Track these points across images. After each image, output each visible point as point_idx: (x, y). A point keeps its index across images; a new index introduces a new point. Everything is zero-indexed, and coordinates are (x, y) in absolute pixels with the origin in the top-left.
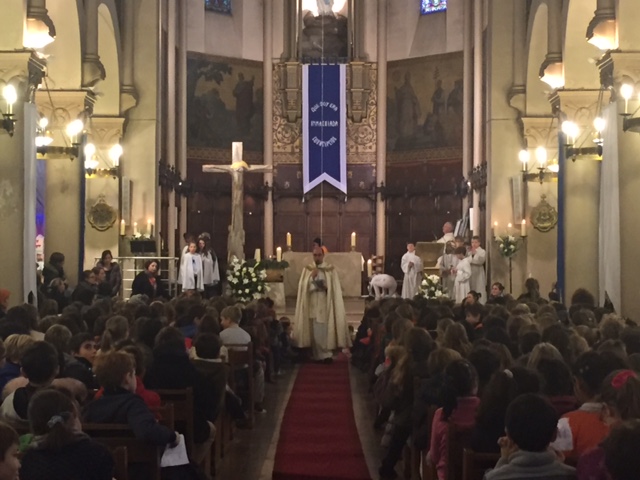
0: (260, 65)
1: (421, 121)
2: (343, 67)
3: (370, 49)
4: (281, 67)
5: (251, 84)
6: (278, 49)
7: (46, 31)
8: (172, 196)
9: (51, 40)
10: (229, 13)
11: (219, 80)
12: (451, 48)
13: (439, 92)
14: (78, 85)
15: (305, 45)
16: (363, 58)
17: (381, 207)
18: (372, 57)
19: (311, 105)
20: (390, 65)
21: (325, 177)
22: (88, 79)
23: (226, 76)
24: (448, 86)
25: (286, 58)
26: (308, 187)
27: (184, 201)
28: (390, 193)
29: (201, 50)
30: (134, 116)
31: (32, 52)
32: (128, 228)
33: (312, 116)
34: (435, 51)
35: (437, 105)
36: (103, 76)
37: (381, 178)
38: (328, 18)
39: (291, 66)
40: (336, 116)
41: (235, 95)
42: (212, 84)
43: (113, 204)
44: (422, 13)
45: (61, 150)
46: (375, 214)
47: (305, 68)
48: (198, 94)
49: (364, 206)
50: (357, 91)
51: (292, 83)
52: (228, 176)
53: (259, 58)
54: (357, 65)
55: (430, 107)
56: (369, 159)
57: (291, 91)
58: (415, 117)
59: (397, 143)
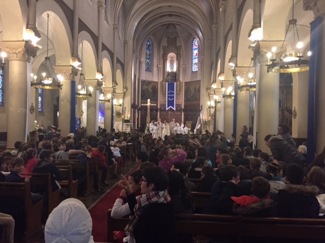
0: (157, 83)
1: (192, 95)
2: (175, 83)
3: (181, 79)
4: (162, 83)
5: (155, 87)
6: (161, 79)
7: (101, 75)
8: (136, 110)
9: (102, 77)
10: (151, 71)
11: (148, 86)
12: (198, 79)
13: (195, 89)
14: (111, 87)
15: (167, 78)
16: (180, 81)
17: (183, 113)
18: (182, 81)
19: (168, 91)
20: (185, 83)
21: (171, 107)
22: (114, 85)
23: (150, 85)
24: (197, 88)
25: (163, 81)
26: (167, 109)
27: (140, 112)
28: (185, 110)
29: (144, 79)
30: (126, 93)
31: (98, 80)
32: (124, 117)
33: (168, 94)
34: (195, 80)
35: (195, 92)
36: (117, 85)
37: (183, 107)
38: (172, 73)
39: (164, 83)
40: (173, 94)
41: (152, 89)
42: (146, 87)
43: (121, 112)
44: (192, 72)
45: (106, 100)
46: (181, 115)
47: (167, 83)
48: (143, 89)
49: (179, 113)
50: (178, 88)
51: (164, 86)
52: (147, 106)
53: (157, 81)
54: (178, 83)
55: (193, 92)
56: (180, 103)
57: (164, 88)
58: (190, 94)
59: (186, 100)
